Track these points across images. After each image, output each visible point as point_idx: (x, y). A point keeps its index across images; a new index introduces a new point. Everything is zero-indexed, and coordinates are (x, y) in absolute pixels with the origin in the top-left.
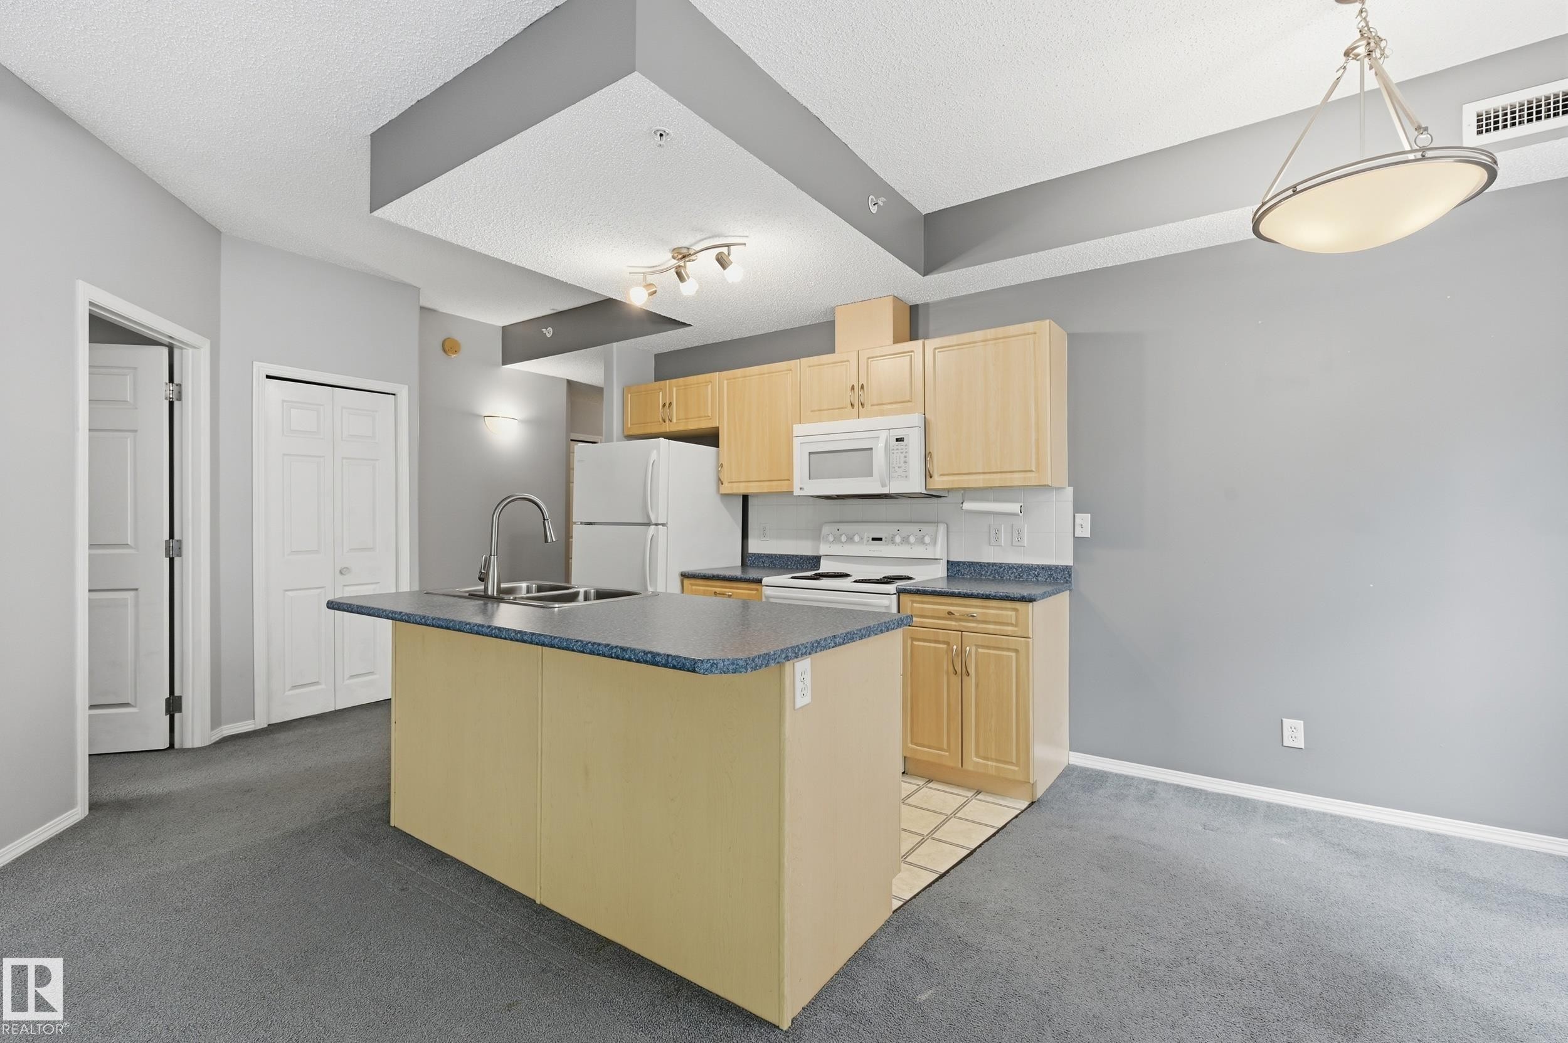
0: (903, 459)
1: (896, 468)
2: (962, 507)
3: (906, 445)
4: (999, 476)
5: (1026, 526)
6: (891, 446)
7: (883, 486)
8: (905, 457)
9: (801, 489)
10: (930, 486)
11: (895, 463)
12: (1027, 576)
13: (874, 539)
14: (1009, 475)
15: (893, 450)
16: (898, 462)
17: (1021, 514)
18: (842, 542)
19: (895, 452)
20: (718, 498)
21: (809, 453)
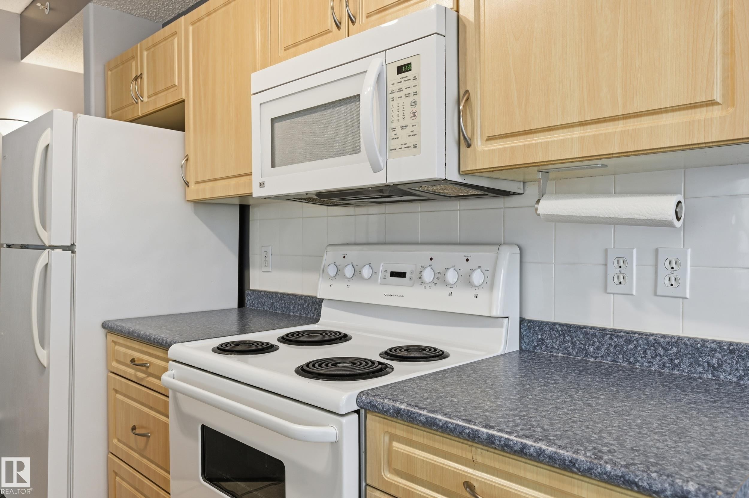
0: (409, 110)
1: (399, 131)
2: (536, 210)
3: (415, 78)
4: (620, 126)
5: (689, 251)
6: (389, 84)
7: (376, 169)
8: (414, 103)
9: (261, 184)
10: (468, 166)
11: (395, 119)
12: (691, 365)
13: (394, 274)
14: (646, 122)
15: (393, 92)
16: (401, 118)
17: (678, 224)
18: (346, 278)
19: (396, 95)
20: (189, 208)
21: (272, 120)
